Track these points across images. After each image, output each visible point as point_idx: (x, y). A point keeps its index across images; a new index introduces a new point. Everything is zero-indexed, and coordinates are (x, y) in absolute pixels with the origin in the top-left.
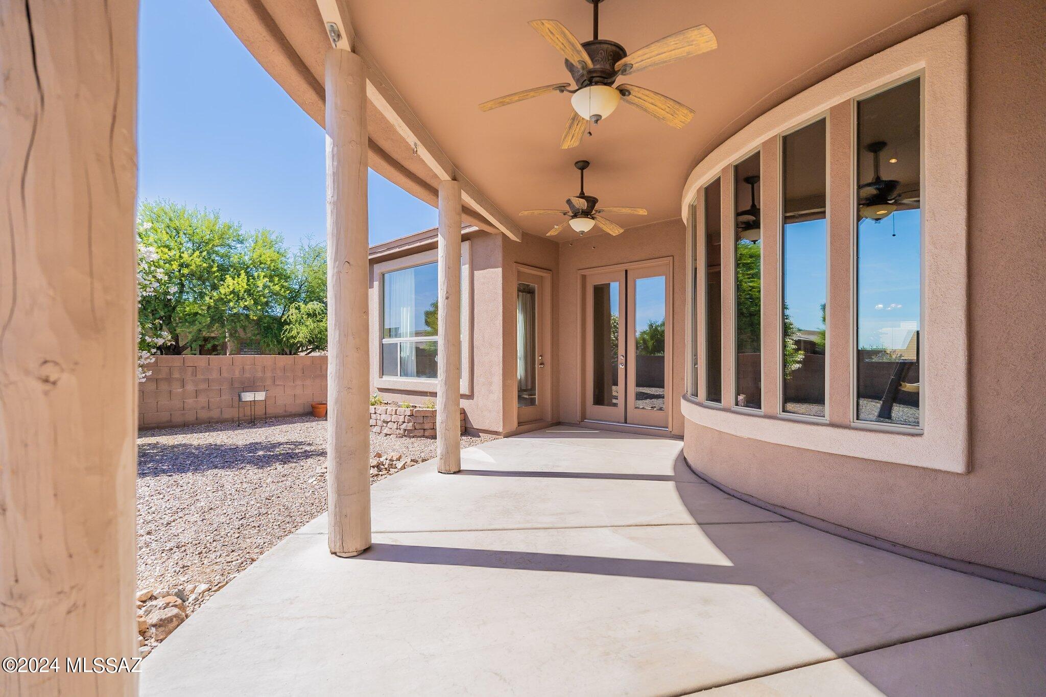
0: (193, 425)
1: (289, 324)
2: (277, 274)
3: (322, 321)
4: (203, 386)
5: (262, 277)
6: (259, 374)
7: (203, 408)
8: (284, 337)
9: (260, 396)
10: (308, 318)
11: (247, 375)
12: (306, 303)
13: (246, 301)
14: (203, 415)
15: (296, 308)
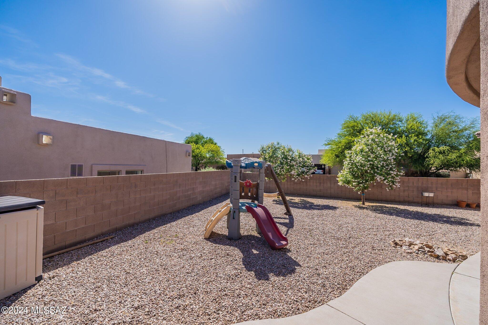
0: (403, 202)
1: (428, 158)
2: (420, 134)
3: (448, 156)
4: (406, 188)
5: (413, 136)
6: (430, 185)
7: (407, 196)
8: (426, 164)
9: (432, 195)
10: (440, 154)
11: (425, 186)
12: (438, 147)
13: (406, 148)
14: (406, 199)
15: (433, 150)
